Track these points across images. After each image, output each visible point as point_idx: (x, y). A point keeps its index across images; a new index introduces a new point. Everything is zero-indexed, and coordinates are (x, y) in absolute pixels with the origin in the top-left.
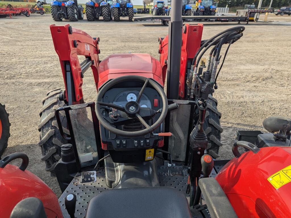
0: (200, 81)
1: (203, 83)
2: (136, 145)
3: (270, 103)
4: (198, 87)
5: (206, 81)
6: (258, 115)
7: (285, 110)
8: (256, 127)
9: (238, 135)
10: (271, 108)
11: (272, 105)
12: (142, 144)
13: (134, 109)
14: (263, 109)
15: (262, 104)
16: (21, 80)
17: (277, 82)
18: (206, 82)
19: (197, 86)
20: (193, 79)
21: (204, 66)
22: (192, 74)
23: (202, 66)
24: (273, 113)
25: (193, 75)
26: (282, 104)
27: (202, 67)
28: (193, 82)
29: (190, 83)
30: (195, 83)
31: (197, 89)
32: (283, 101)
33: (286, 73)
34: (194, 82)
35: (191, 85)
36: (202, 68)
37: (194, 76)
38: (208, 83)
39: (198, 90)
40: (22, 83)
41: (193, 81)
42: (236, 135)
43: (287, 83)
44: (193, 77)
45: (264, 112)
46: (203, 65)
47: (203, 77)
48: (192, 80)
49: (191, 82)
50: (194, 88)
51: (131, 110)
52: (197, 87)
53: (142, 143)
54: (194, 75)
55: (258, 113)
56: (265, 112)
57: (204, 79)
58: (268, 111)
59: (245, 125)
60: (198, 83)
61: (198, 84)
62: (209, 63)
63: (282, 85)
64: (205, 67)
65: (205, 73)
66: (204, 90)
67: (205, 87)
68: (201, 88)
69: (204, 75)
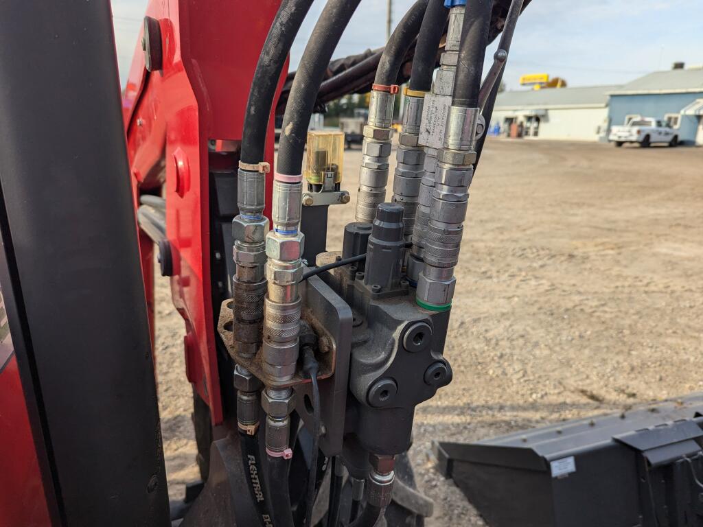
0: (330, 310)
1: (368, 318)
3: (481, 327)
4: (322, 357)
5: (380, 295)
6: (466, 367)
7: (521, 341)
8: (474, 410)
9: (440, 457)
10: (488, 341)
11: (486, 331)
14: (470, 347)
15: (462, 331)
17: (473, 269)
18: (384, 307)
19: (309, 354)
20: (274, 291)
21: (337, 187)
22: (259, 246)
23: (318, 187)
24: (499, 354)
25: (263, 258)
26: (508, 323)
27: (318, 199)
28: (271, 324)
29: (246, 331)
30: (292, 330)
31: (320, 382)
32: (505, 317)
33: (481, 245)
34: (285, 320)
35: (259, 344)
36: (324, 210)
37: (273, 266)
38: (404, 317)
39: (325, 385)
41: (271, 309)
42: (433, 458)
43: (494, 269)
44: (270, 276)
45: (476, 355)
46: (329, 183)
47: (347, 270)
48: (260, 305)
49: (260, 319)
50: (286, 380)
52: (311, 364)
54: (273, 252)
55: (463, 361)
56: (478, 354)
57: (366, 288)
58: (484, 352)
59: (444, 408)
60: (319, 324)
61: (317, 335)
62: (376, 152)
63: (486, 275)
64: (344, 199)
65: (361, 232)
66: (379, 385)
67: (383, 356)
68: (352, 368)
69: (358, 252)
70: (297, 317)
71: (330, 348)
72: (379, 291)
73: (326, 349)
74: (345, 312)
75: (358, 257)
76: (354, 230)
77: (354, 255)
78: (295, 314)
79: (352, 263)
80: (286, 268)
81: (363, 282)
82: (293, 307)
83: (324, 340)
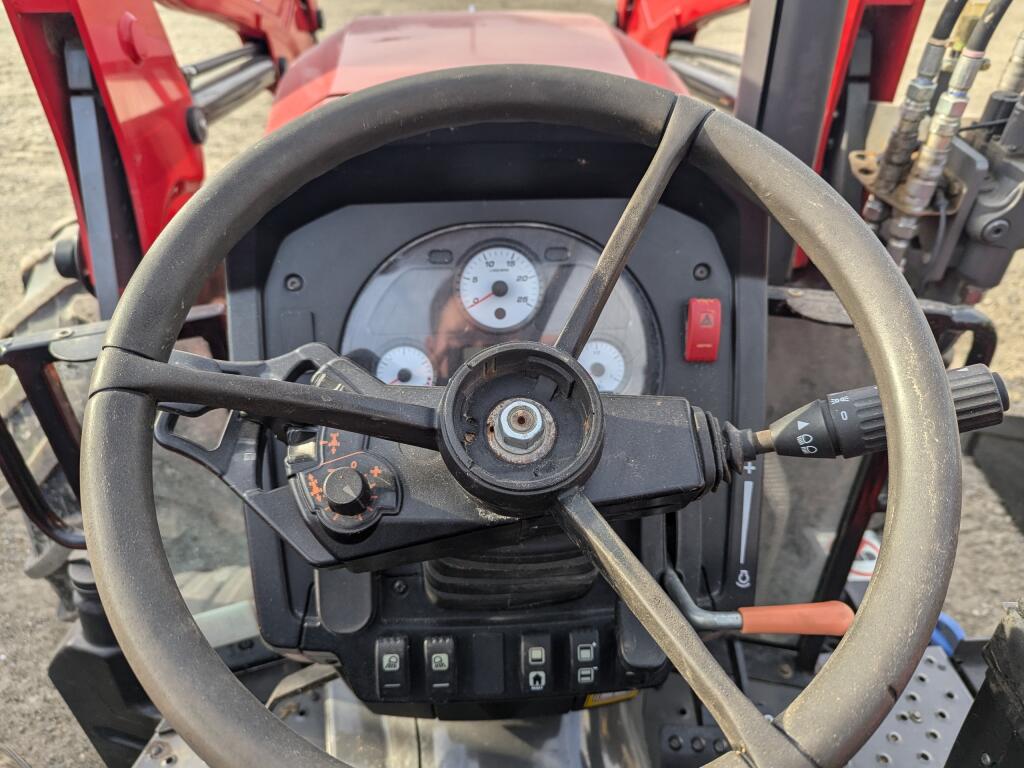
0: (969, 161)
1: (995, 173)
2: (537, 678)
4: (952, 197)
5: (1014, 155)
12: (585, 671)
13: (539, 435)
16: (22, 170)
18: (1016, 163)
19: (942, 194)
20: (933, 139)
22: (924, 104)
28: (923, 164)
29: (893, 171)
31: (947, 216)
37: (942, 120)
39: (951, 219)
40: (26, 181)
41: (926, 153)
44: (935, 129)
47: (982, 133)
50: (919, 211)
51: (508, 440)
52: (942, 201)
53: (587, 664)
54: (944, 109)
57: (1001, 148)
60: (950, 174)
65: (1007, 100)
66: (996, 224)
67: (1006, 200)
68: (974, 208)
69: (999, 116)
70: (944, 162)
71: (960, 191)
72: (1014, 151)
73: (956, 192)
74: (982, 164)
75: (998, 121)
76: (1000, 98)
77: (994, 119)
78: (944, 159)
79: (990, 127)
80: (951, 122)
81: (998, 143)
82: (943, 154)
83: (957, 186)
